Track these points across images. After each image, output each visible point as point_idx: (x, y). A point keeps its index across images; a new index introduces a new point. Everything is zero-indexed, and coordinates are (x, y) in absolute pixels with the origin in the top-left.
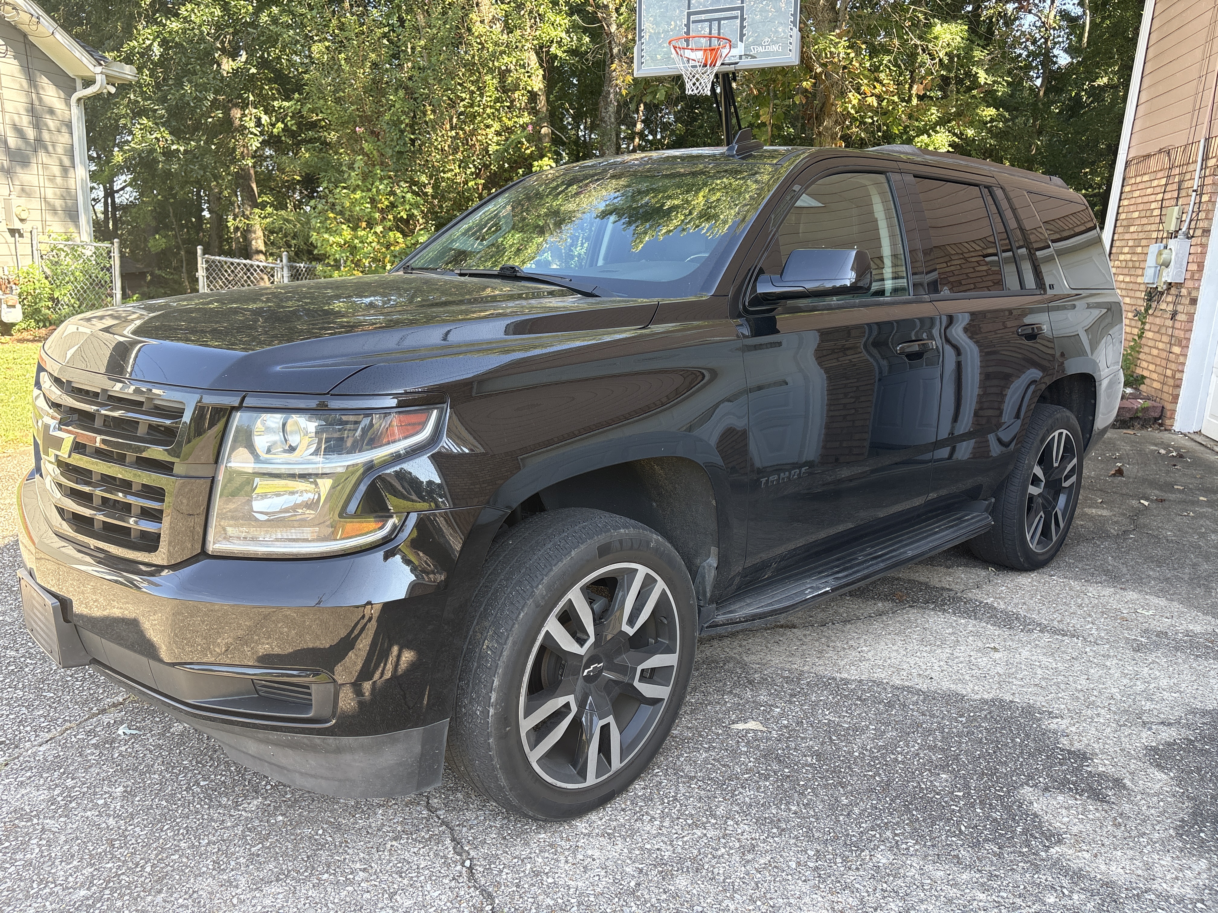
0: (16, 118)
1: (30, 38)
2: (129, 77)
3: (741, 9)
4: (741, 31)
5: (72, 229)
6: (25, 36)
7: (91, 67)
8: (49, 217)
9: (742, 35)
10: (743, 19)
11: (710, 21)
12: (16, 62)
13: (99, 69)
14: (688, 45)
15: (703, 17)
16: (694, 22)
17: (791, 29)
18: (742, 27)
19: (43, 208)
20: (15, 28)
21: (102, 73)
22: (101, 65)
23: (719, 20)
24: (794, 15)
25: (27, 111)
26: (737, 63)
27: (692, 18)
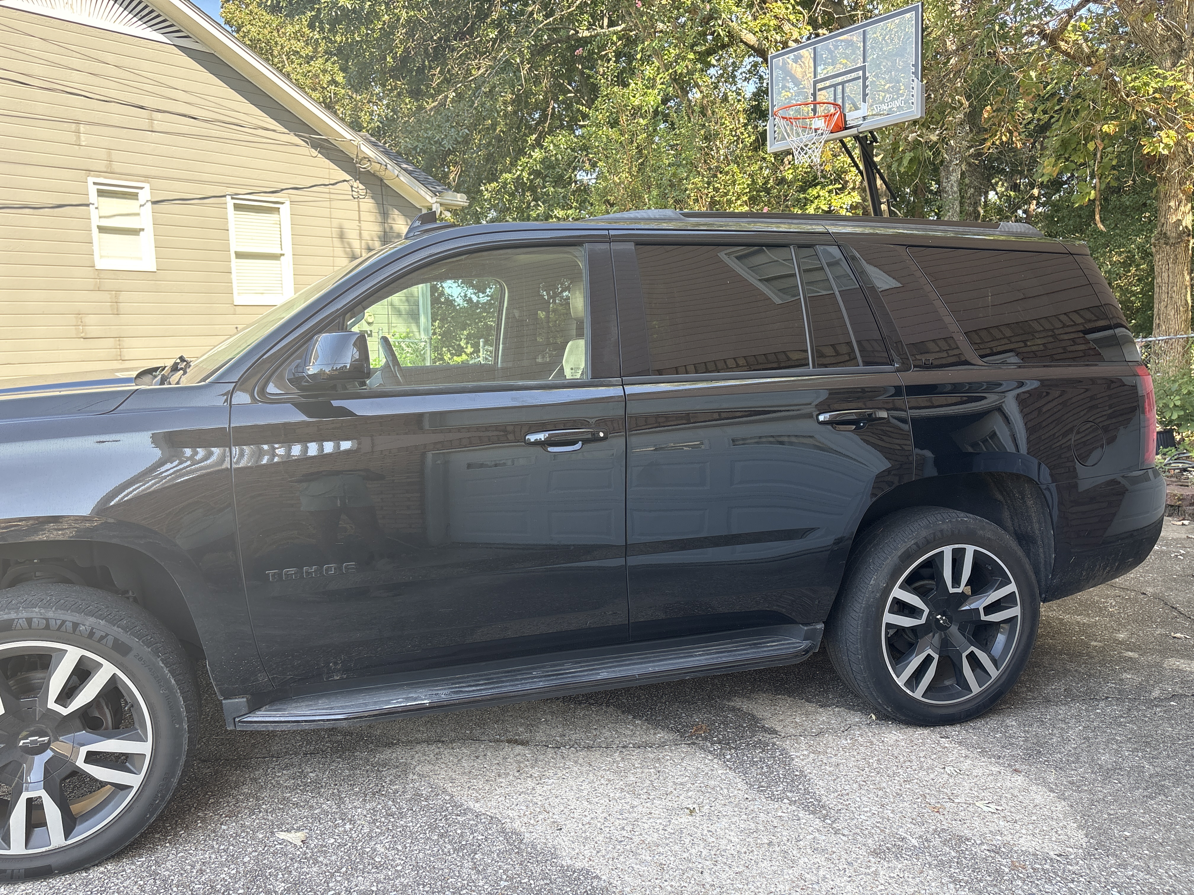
0: (370, 242)
1: (385, 181)
2: (462, 203)
3: (863, 68)
4: (864, 91)
5: (414, 328)
6: (381, 180)
7: (429, 198)
8: (394, 319)
9: (865, 95)
10: (865, 79)
11: (835, 86)
12: (372, 201)
13: (435, 199)
14: (815, 114)
15: (828, 83)
16: (820, 90)
17: (913, 81)
18: (865, 87)
19: (390, 313)
20: (374, 175)
21: (436, 202)
22: (436, 195)
23: (843, 83)
24: (915, 65)
25: (379, 237)
26: (860, 125)
27: (819, 86)
